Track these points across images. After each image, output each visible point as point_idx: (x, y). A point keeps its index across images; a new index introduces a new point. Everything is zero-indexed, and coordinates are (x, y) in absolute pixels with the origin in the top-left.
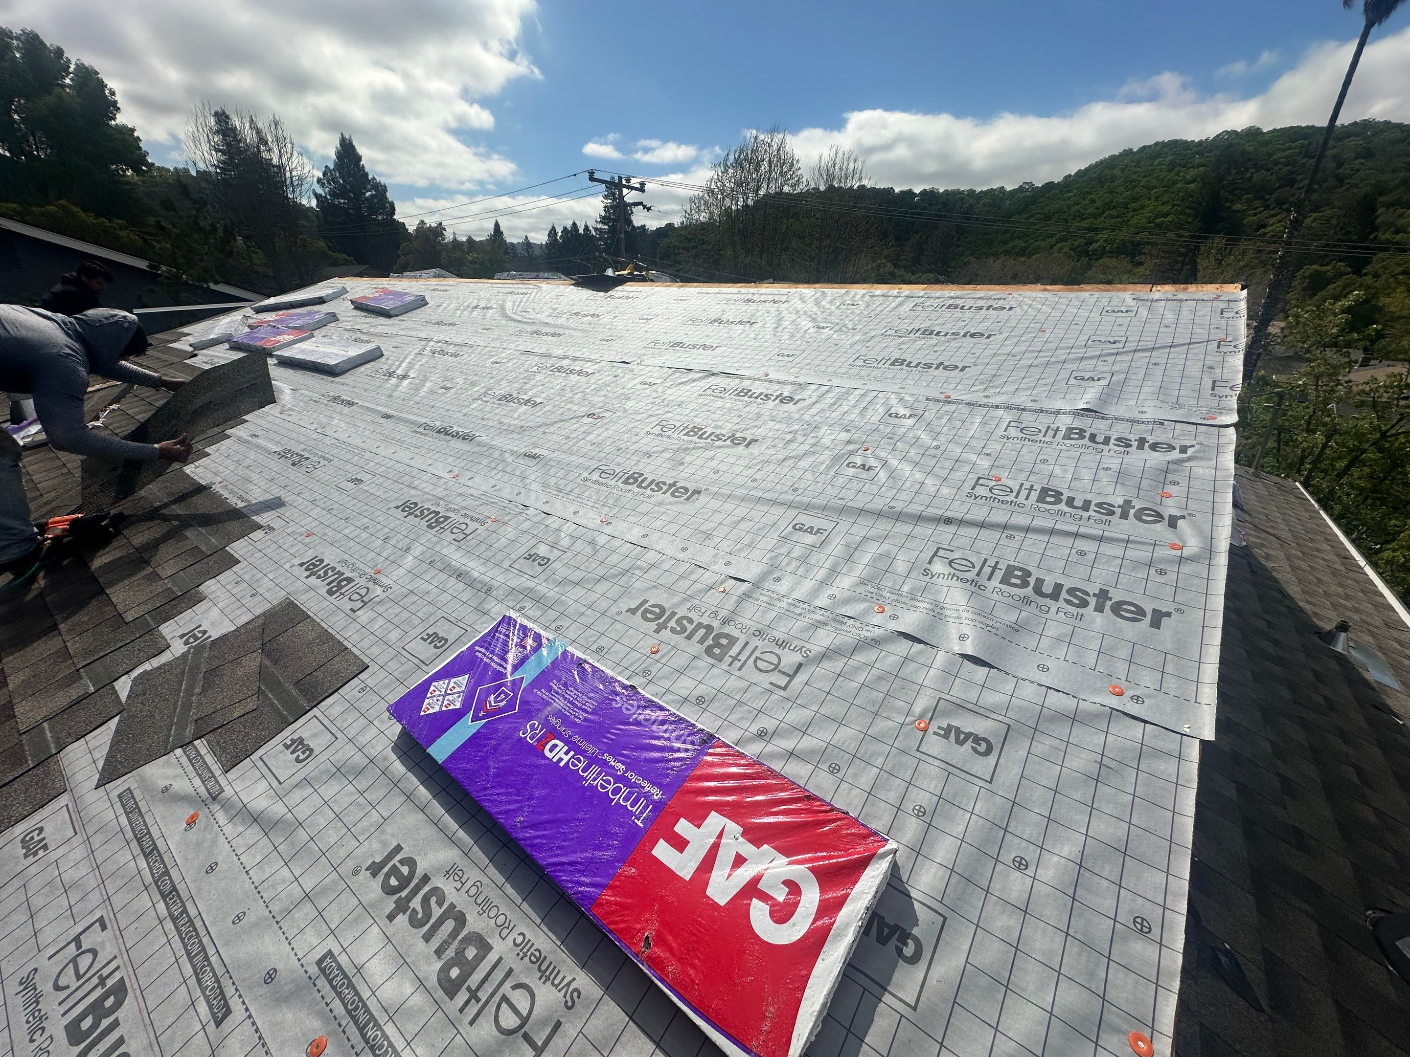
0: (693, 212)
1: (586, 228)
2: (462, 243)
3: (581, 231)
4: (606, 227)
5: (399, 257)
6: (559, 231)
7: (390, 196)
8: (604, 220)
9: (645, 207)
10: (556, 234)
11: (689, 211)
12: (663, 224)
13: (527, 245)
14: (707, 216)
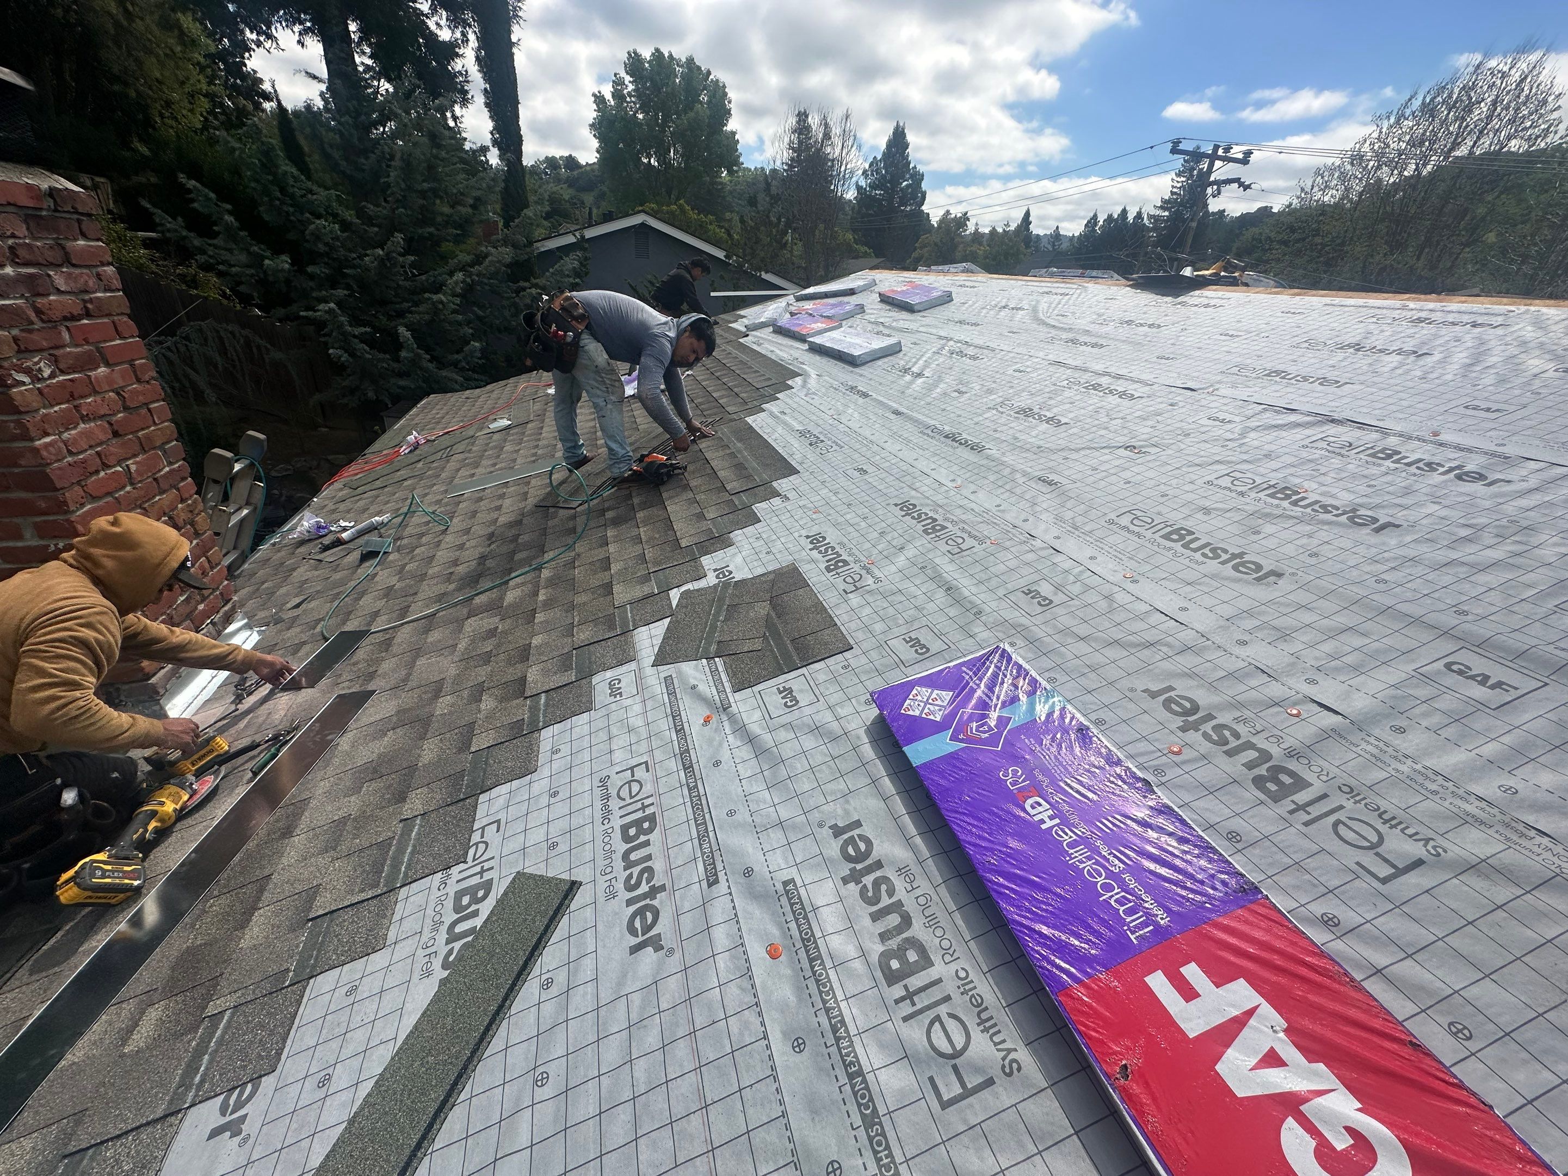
0: (1316, 189)
1: (1139, 215)
2: (983, 235)
3: (1131, 217)
4: (1167, 213)
5: (915, 249)
6: (1101, 219)
7: (924, 186)
8: (1166, 204)
9: (1241, 184)
10: (1096, 224)
11: (1308, 189)
12: (1253, 207)
13: (1057, 236)
14: (1338, 195)
